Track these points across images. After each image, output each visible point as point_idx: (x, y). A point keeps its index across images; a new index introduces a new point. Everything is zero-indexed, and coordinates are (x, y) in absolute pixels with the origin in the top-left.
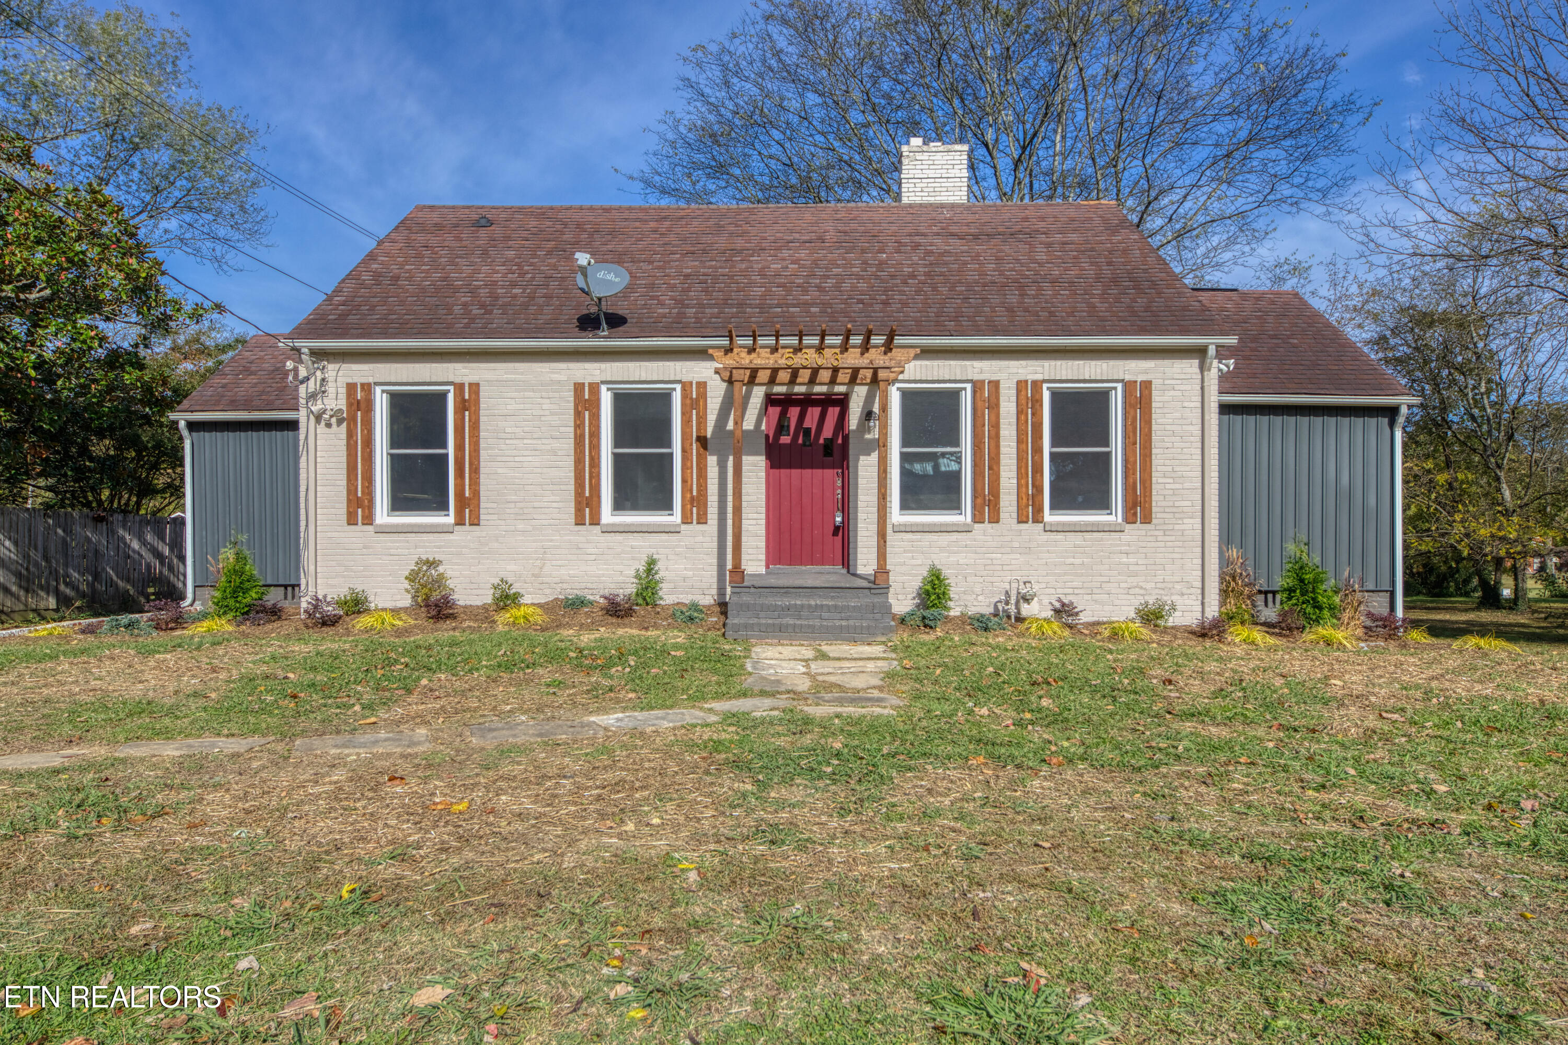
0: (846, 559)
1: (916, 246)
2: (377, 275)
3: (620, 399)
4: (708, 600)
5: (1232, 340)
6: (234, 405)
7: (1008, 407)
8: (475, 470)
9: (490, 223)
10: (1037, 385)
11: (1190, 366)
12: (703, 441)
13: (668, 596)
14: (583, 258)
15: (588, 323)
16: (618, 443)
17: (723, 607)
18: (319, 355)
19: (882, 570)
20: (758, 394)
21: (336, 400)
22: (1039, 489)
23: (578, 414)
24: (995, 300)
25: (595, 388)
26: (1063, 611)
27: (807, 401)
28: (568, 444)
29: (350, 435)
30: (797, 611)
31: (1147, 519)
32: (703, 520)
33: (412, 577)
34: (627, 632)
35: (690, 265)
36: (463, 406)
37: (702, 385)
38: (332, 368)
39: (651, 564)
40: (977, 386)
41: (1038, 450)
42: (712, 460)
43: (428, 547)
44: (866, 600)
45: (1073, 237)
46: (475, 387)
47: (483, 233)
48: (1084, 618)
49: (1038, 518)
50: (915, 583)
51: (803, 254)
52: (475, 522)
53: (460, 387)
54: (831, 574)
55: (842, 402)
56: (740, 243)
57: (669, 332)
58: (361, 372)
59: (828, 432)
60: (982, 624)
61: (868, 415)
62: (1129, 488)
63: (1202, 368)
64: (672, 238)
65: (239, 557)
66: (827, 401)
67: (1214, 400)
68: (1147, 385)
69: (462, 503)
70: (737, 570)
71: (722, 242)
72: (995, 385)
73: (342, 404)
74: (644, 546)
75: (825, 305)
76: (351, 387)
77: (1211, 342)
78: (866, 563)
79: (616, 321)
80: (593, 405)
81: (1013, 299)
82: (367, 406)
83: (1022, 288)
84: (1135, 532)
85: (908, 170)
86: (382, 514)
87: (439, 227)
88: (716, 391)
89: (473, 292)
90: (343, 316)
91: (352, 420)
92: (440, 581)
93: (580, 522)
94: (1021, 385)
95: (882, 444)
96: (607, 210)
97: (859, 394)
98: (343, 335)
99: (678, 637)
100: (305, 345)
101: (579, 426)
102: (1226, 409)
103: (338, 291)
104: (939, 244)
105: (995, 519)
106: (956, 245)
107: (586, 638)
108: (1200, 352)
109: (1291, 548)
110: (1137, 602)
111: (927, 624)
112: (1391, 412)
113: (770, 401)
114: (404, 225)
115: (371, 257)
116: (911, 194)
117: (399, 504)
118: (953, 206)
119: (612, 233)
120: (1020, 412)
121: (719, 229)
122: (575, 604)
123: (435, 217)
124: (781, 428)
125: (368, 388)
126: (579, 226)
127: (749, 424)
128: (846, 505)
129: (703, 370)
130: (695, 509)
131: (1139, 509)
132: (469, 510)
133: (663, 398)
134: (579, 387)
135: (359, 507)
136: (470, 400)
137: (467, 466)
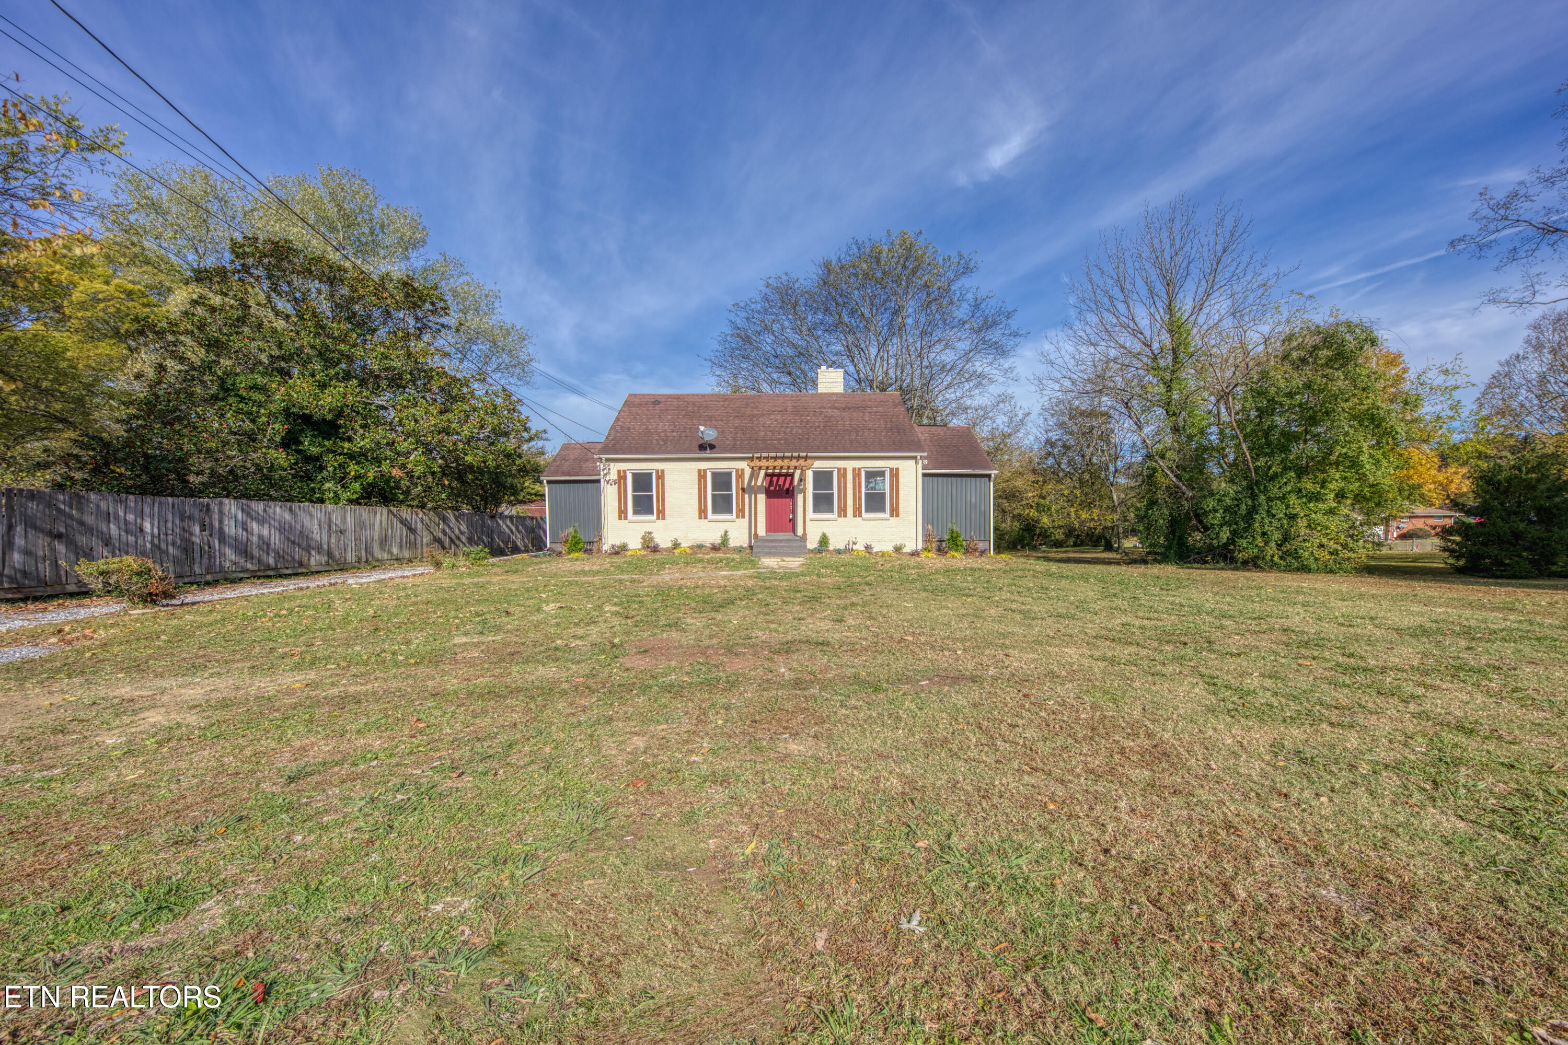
0: (794, 530)
1: (821, 413)
2: (622, 427)
3: (715, 475)
4: (745, 545)
5: (925, 454)
6: (564, 474)
7: (850, 477)
8: (663, 500)
9: (659, 403)
10: (859, 469)
11: (912, 462)
12: (743, 489)
13: (732, 543)
14: (702, 428)
15: (702, 448)
16: (713, 490)
17: (751, 547)
18: (608, 460)
19: (805, 534)
20: (762, 473)
21: (614, 476)
22: (860, 505)
23: (699, 480)
24: (847, 437)
25: (705, 471)
26: (868, 548)
27: (779, 475)
28: (696, 491)
29: (619, 488)
30: (776, 547)
31: (898, 516)
32: (743, 517)
33: (643, 538)
34: (719, 555)
35: (737, 422)
36: (658, 478)
37: (743, 470)
38: (612, 465)
39: (726, 532)
40: (839, 469)
41: (860, 492)
42: (746, 496)
43: (648, 527)
44: (799, 544)
45: (880, 409)
46: (663, 471)
47: (657, 407)
48: (875, 550)
49: (860, 516)
50: (818, 538)
51: (779, 417)
52: (664, 518)
53: (657, 471)
54: (789, 535)
55: (792, 475)
56: (755, 412)
57: (731, 451)
58: (622, 466)
59: (787, 486)
60: (839, 552)
61: (801, 480)
62: (892, 505)
63: (916, 463)
64: (729, 410)
65: (576, 531)
66: (787, 475)
67: (920, 472)
68: (897, 469)
69: (659, 512)
70: (756, 535)
71: (748, 411)
72: (845, 469)
73: (616, 477)
74: (723, 527)
75: (786, 439)
76: (619, 471)
77: (918, 455)
78: (800, 532)
79: (712, 447)
80: (705, 477)
81: (853, 437)
82: (625, 478)
83: (857, 432)
84: (894, 519)
85: (821, 378)
87: (640, 405)
88: (748, 472)
89: (658, 434)
90: (614, 445)
91: (620, 483)
92: (652, 539)
93: (700, 518)
94: (854, 469)
95: (804, 491)
96: (703, 396)
97: (798, 472)
98: (616, 453)
99: (736, 556)
100: (604, 457)
101: (700, 484)
102: (924, 475)
103: (609, 434)
104: (830, 412)
105: (845, 516)
106: (836, 413)
107: (707, 557)
108: (915, 458)
109: (950, 525)
110: (893, 544)
111: (820, 552)
112: (989, 476)
113: (767, 475)
114: (627, 404)
115: (617, 419)
116: (821, 389)
117: (636, 512)
118: (837, 394)
119: (706, 407)
120: (854, 479)
121: (747, 405)
122: (700, 547)
123: (637, 400)
124: (771, 483)
125: (625, 471)
126: (694, 404)
127: (759, 483)
128: (794, 512)
129: (743, 465)
130: (741, 513)
131: (895, 512)
132: (661, 514)
133: (730, 474)
134: (699, 471)
135: (622, 514)
136: (661, 476)
137: (662, 498)
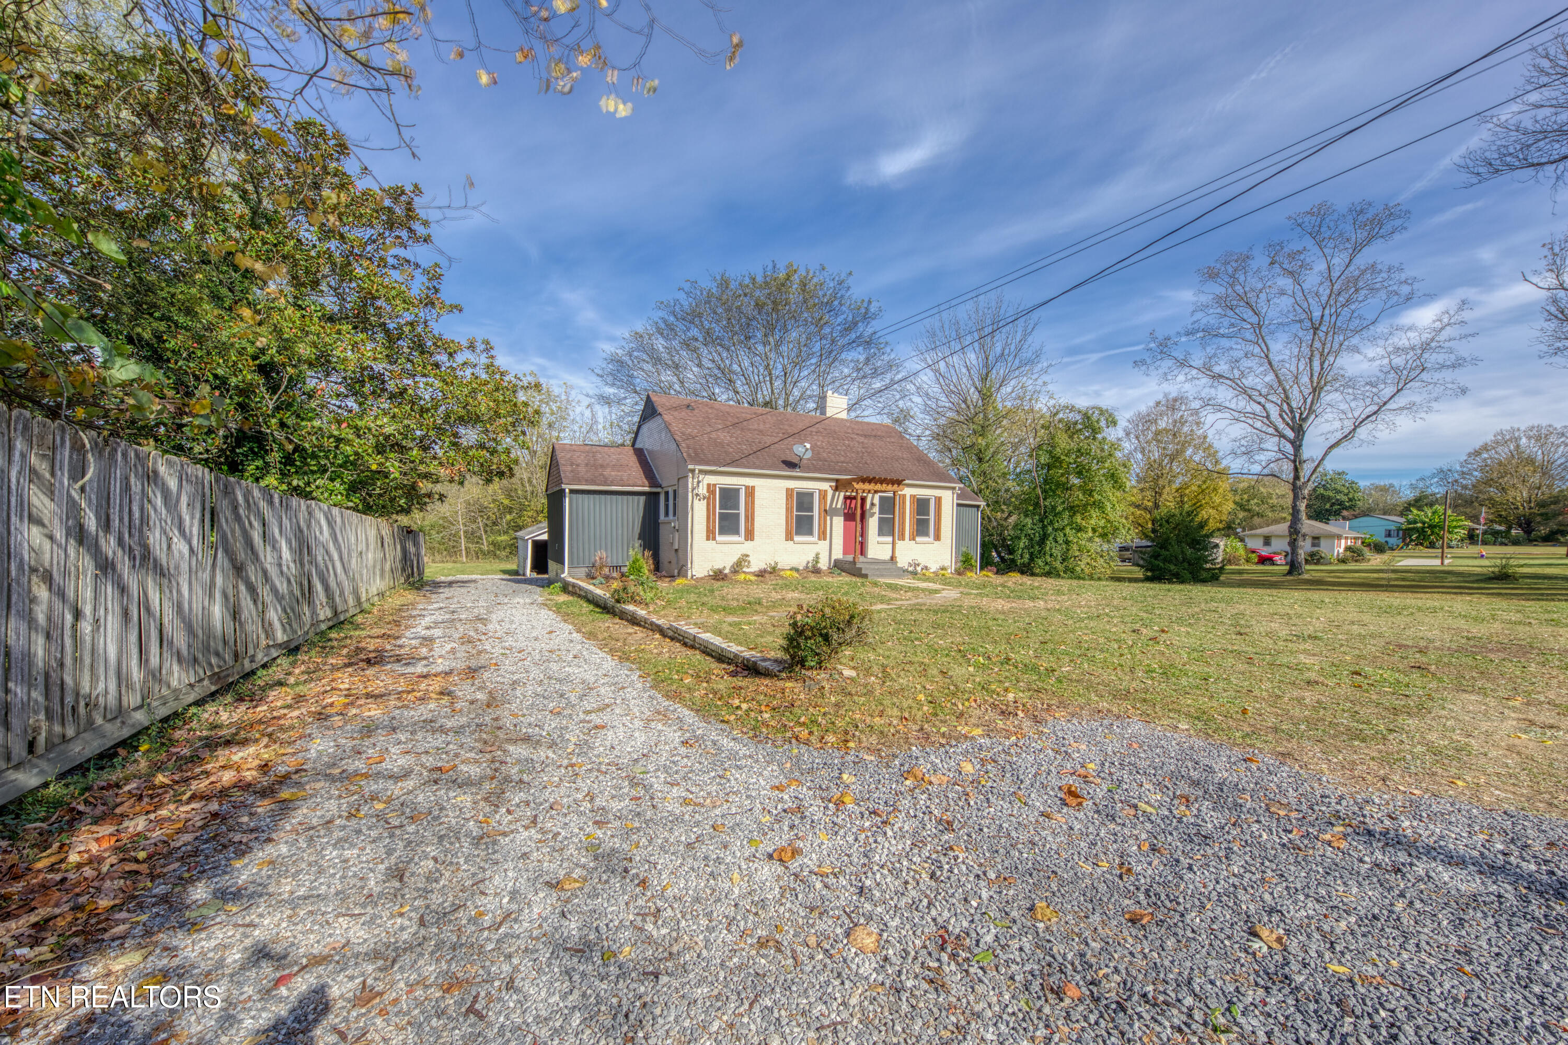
3: (799, 495)
7: (908, 503)
8: (753, 519)
11: (949, 493)
12: (825, 511)
15: (791, 465)
16: (798, 511)
18: (701, 471)
20: (843, 495)
21: (702, 490)
22: (914, 530)
23: (787, 500)
24: (895, 465)
25: (792, 490)
27: (853, 498)
28: (784, 511)
29: (708, 504)
31: (940, 540)
32: (825, 539)
36: (747, 495)
37: (826, 491)
38: (703, 478)
39: (817, 555)
41: (914, 518)
42: (827, 518)
43: (735, 549)
46: (753, 488)
52: (752, 539)
53: (747, 488)
55: (863, 499)
57: (818, 471)
58: (712, 480)
61: (872, 504)
62: (935, 530)
63: (953, 493)
67: (955, 501)
68: (940, 498)
69: (747, 532)
72: (905, 495)
73: (705, 492)
75: (851, 463)
76: (709, 485)
80: (792, 496)
81: (899, 465)
82: (713, 492)
83: (897, 461)
84: (937, 543)
85: (829, 403)
86: (718, 538)
88: (829, 493)
91: (709, 499)
94: (911, 496)
97: (870, 496)
100: (696, 468)
101: (787, 504)
102: (959, 505)
105: (903, 539)
108: (954, 488)
110: (937, 565)
111: (909, 573)
112: (978, 507)
113: (846, 498)
116: (831, 414)
117: (723, 532)
120: (911, 505)
122: (796, 570)
124: (848, 507)
125: (714, 486)
127: (839, 506)
128: (865, 534)
129: (825, 486)
130: (822, 536)
131: (937, 537)
132: (750, 536)
133: (811, 495)
134: (787, 490)
135: (710, 535)
136: (750, 492)
137: (750, 518)
